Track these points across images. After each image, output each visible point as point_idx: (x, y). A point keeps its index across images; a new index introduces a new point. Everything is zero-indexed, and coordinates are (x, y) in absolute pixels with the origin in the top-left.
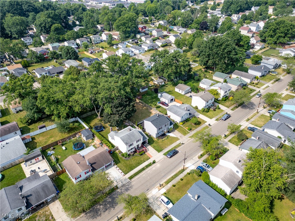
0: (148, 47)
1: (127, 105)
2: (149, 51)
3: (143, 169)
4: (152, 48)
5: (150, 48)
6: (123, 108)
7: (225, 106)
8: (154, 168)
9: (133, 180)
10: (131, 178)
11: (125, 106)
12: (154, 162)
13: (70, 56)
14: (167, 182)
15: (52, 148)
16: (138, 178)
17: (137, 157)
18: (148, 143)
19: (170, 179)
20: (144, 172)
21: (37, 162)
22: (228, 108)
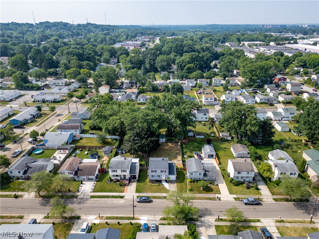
0: (261, 100)
1: (144, 138)
2: (261, 104)
3: (108, 197)
4: (266, 101)
5: (264, 101)
6: (140, 139)
7: (270, 191)
8: (116, 201)
9: (92, 199)
10: (92, 197)
11: (142, 138)
12: (122, 197)
13: (174, 91)
14: (108, 218)
15: (81, 149)
16: (96, 201)
17: (116, 186)
18: (137, 180)
19: (114, 217)
20: (106, 199)
21: (64, 154)
22: (273, 195)
